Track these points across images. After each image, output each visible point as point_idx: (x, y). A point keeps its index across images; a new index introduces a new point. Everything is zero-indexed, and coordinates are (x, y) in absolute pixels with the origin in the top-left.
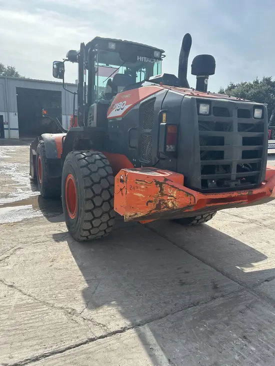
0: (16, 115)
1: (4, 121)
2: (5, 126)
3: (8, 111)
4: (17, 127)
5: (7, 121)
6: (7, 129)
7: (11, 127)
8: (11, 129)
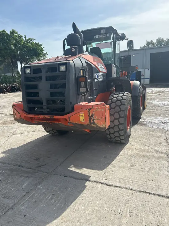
0: (148, 70)
1: (142, 75)
2: (142, 77)
3: (144, 68)
4: (149, 77)
5: (143, 74)
6: (143, 79)
7: (145, 78)
8: (145, 79)
